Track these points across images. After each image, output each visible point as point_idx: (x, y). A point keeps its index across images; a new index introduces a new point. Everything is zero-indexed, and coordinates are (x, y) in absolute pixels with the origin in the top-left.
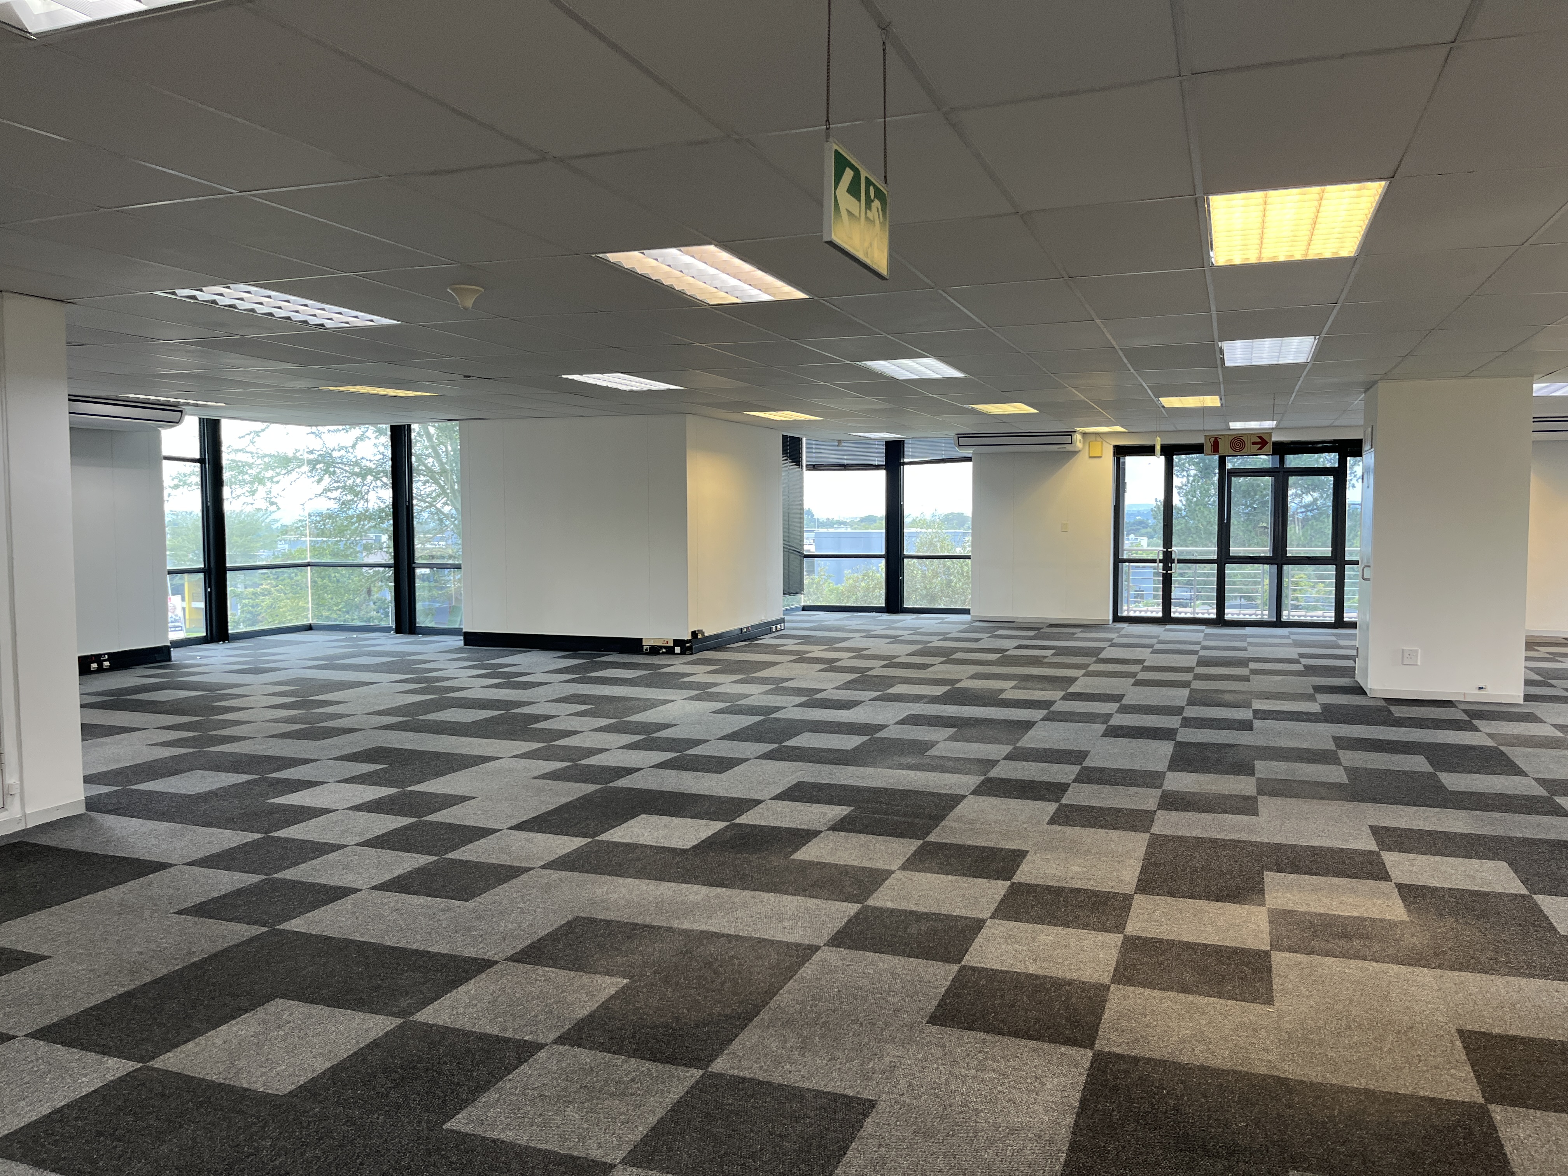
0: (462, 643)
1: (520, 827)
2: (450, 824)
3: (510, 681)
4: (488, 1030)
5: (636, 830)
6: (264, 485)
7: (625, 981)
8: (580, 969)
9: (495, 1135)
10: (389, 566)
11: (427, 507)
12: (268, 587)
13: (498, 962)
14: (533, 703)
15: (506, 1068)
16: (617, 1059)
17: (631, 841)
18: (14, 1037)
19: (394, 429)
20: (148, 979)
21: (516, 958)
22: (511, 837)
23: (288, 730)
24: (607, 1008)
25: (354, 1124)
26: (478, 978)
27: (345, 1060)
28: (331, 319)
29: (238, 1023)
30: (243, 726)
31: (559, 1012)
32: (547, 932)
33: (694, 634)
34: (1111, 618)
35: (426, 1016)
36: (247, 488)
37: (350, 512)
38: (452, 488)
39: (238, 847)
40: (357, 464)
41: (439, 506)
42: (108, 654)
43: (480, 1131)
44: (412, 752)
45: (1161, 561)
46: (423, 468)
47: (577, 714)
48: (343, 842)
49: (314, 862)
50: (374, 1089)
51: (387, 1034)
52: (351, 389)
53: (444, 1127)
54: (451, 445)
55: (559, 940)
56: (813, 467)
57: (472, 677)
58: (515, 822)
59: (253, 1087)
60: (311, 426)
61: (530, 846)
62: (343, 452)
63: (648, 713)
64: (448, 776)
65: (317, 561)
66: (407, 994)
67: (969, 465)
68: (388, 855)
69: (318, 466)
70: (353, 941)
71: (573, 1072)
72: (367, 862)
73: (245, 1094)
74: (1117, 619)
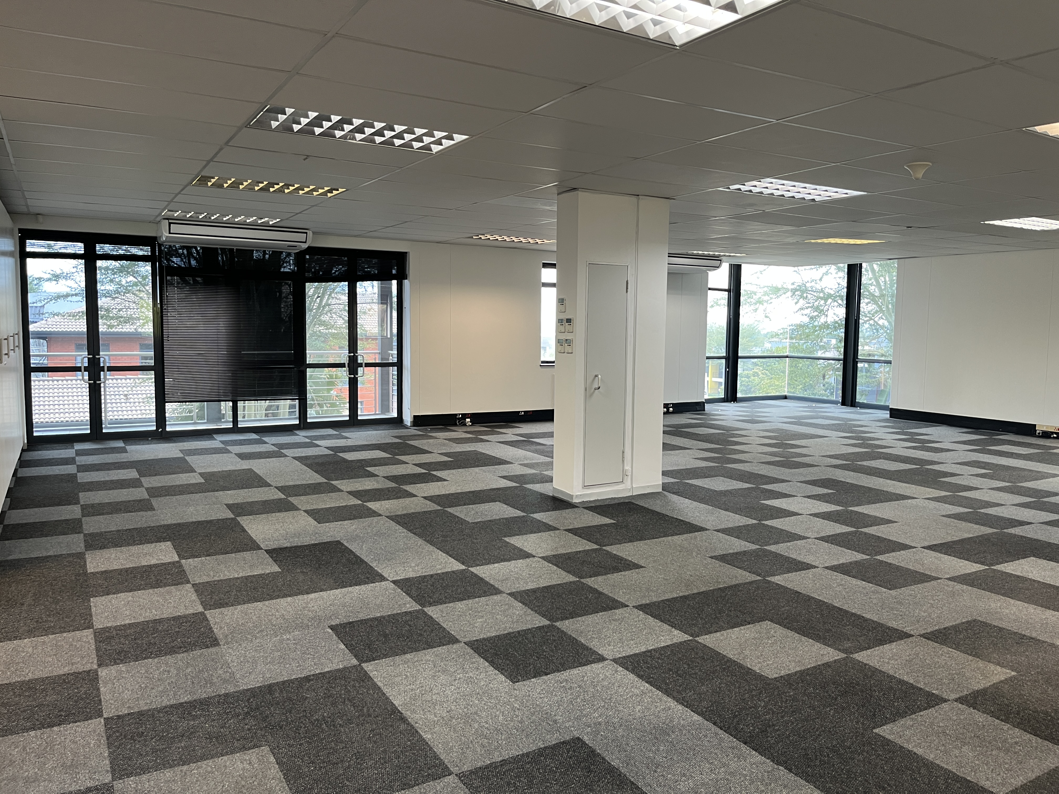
0: (888, 416)
1: (930, 548)
2: (878, 537)
3: (924, 445)
4: (906, 678)
5: (1026, 567)
6: (763, 304)
7: (1013, 673)
8: (976, 656)
9: (910, 747)
10: (839, 360)
11: (868, 321)
12: (757, 371)
13: (913, 636)
14: (942, 463)
15: (918, 707)
16: (1004, 725)
17: (1021, 575)
18: (628, 606)
19: (850, 266)
20: (695, 591)
21: (927, 636)
22: (924, 554)
23: (772, 460)
24: (997, 688)
25: (814, 709)
26: (899, 642)
27: (808, 669)
28: (820, 195)
29: (744, 629)
30: (745, 454)
31: (959, 681)
32: (951, 624)
35: (862, 656)
36: (753, 307)
37: (816, 323)
38: (887, 307)
39: (744, 526)
40: (822, 291)
41: (876, 319)
42: (672, 404)
43: (899, 741)
44: (852, 485)
46: (867, 293)
47: (977, 475)
48: (806, 535)
49: (789, 544)
50: (827, 692)
51: (835, 661)
52: (826, 241)
53: (874, 731)
54: (889, 277)
55: (960, 632)
57: (896, 440)
58: (927, 544)
59: (754, 668)
60: (794, 266)
61: (939, 562)
62: (813, 284)
63: (1039, 482)
64: (877, 504)
65: (793, 354)
66: (849, 640)
68: (836, 549)
69: (796, 293)
70: (813, 598)
71: (968, 724)
72: (822, 550)
73: (749, 671)
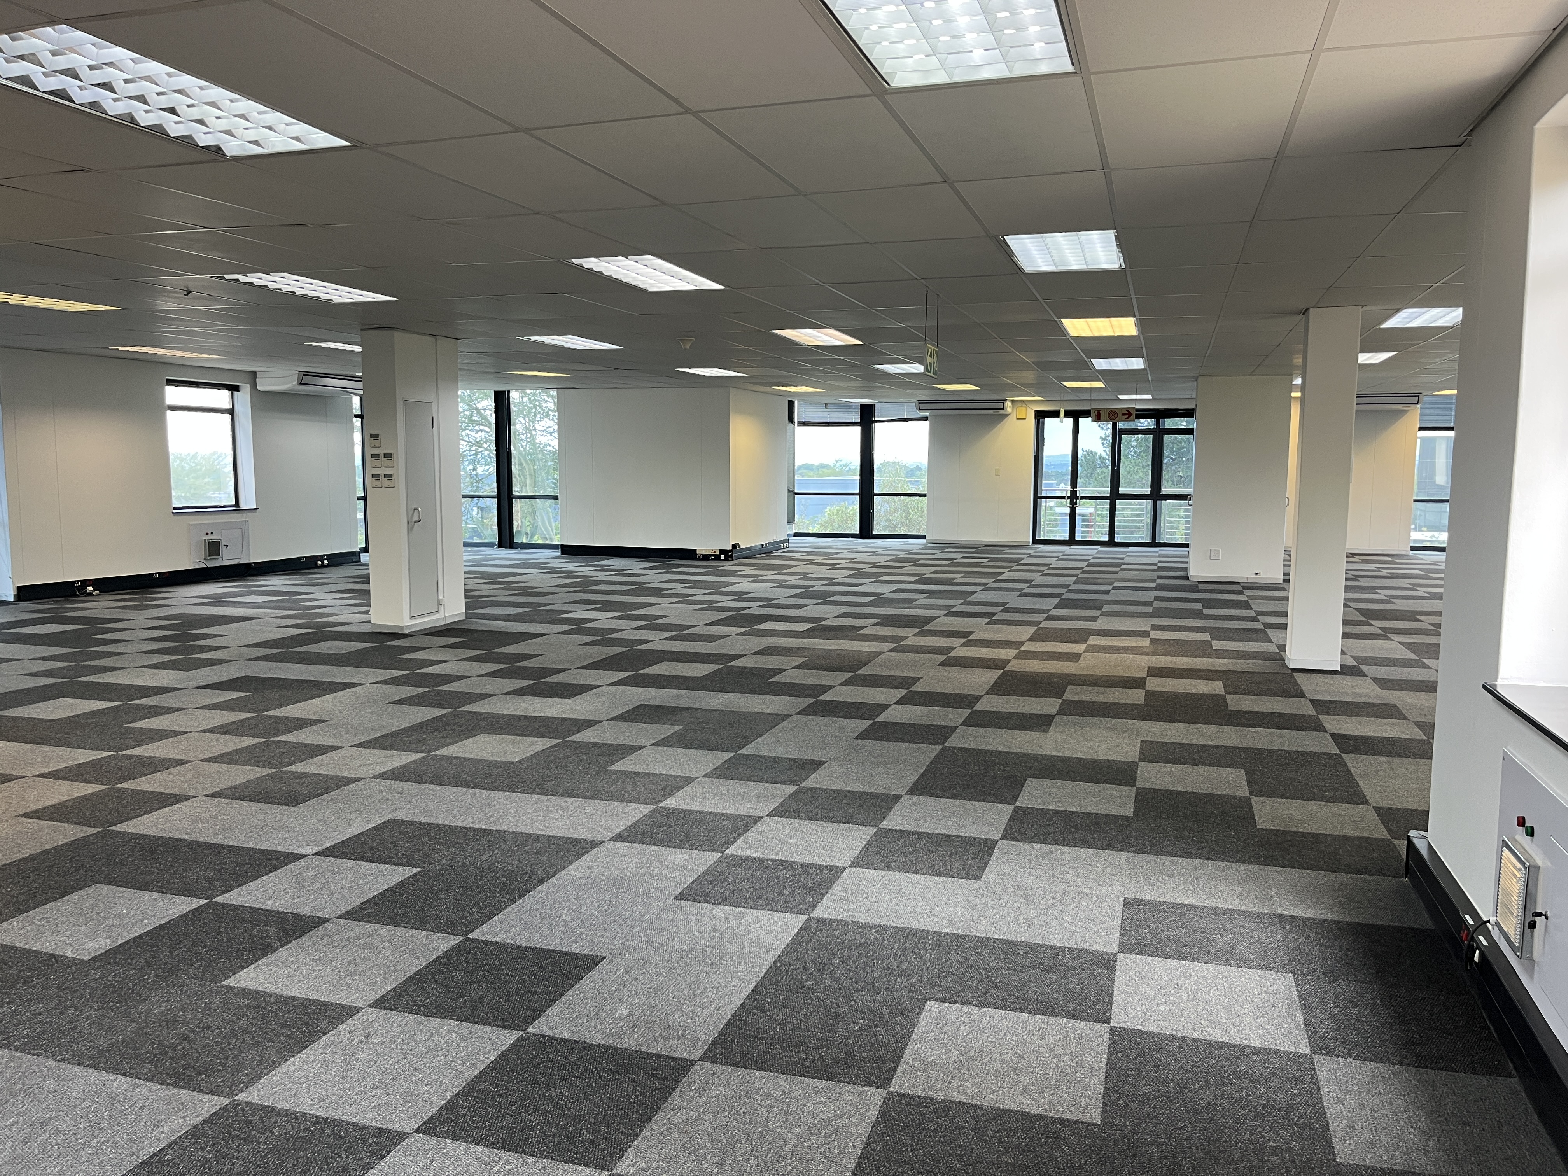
0: (559, 554)
7: (807, 658)
10: (493, 497)
33: (734, 546)
34: (1031, 540)
45: (1068, 498)
56: (803, 424)
67: (927, 423)
74: (1035, 541)
